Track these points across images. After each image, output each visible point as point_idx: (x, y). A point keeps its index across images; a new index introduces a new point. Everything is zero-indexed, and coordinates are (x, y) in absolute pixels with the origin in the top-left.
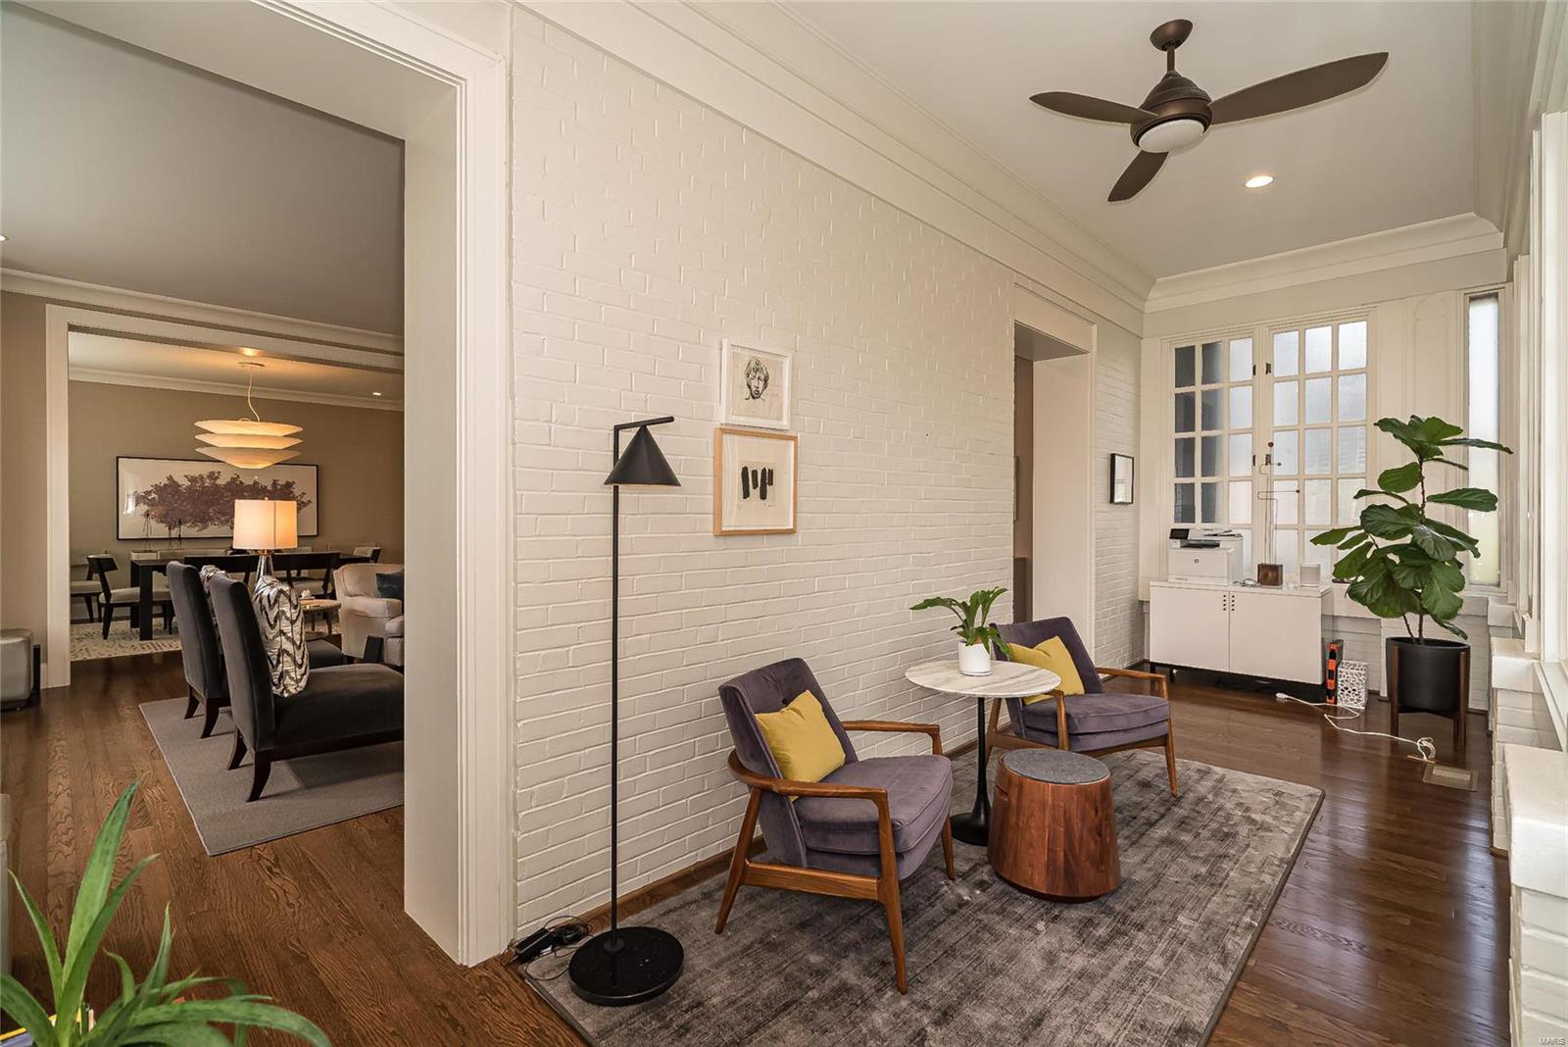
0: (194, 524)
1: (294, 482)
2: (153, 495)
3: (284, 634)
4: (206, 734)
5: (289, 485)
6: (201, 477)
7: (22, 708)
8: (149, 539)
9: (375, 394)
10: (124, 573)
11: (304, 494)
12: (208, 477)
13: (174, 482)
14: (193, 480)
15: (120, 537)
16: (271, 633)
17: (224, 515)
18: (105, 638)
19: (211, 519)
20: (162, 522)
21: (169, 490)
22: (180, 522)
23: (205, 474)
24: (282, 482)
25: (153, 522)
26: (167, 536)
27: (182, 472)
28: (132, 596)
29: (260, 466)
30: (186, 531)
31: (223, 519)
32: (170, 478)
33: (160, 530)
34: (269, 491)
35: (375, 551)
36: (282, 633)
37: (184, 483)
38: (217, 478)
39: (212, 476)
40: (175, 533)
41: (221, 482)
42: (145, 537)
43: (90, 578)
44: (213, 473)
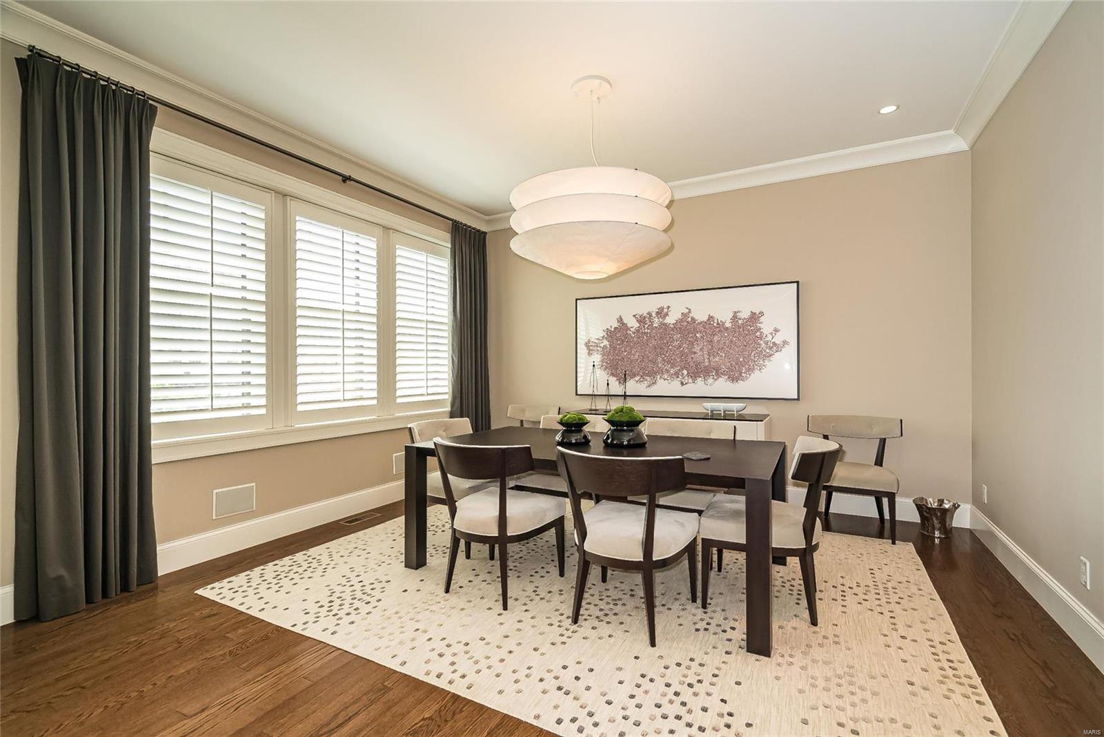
1: (761, 316)
2: (605, 342)
5: (755, 318)
6: (650, 314)
8: (595, 395)
11: (776, 330)
12: (658, 313)
13: (623, 324)
14: (641, 320)
15: (578, 392)
17: (674, 365)
19: (661, 372)
20: (612, 374)
21: (618, 334)
23: (654, 310)
24: (745, 314)
27: (631, 311)
30: (633, 387)
31: (672, 371)
32: (620, 320)
34: (727, 329)
37: (633, 324)
38: (667, 314)
39: (662, 313)
41: (671, 320)
42: (591, 393)
44: (661, 309)
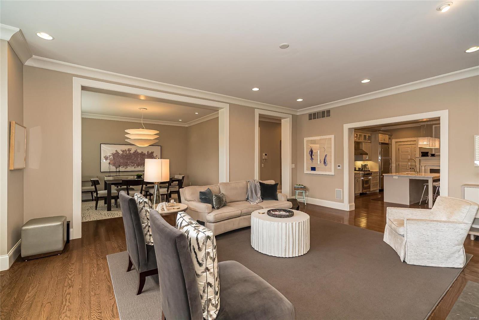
0: (123, 167)
1: (154, 152)
2: (111, 157)
3: (209, 270)
4: (140, 292)
5: (152, 153)
6: (126, 150)
7: (60, 254)
8: (110, 172)
9: (180, 120)
10: (102, 185)
11: (157, 156)
12: (128, 150)
13: (118, 152)
14: (123, 151)
15: (101, 171)
16: (199, 270)
17: (132, 163)
18: (96, 209)
19: (129, 165)
20: (114, 166)
21: (116, 155)
22: (119, 166)
24: (150, 152)
25: (111, 166)
26: (115, 171)
27: (120, 149)
28: (105, 194)
29: (146, 146)
30: (121, 169)
31: (132, 165)
32: (116, 151)
33: (113, 169)
34: (146, 155)
35: (183, 177)
36: (207, 269)
37: (121, 152)
38: (131, 150)
39: (129, 150)
40: (118, 170)
41: (132, 152)
43: (92, 186)
44: (129, 149)
